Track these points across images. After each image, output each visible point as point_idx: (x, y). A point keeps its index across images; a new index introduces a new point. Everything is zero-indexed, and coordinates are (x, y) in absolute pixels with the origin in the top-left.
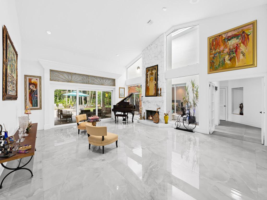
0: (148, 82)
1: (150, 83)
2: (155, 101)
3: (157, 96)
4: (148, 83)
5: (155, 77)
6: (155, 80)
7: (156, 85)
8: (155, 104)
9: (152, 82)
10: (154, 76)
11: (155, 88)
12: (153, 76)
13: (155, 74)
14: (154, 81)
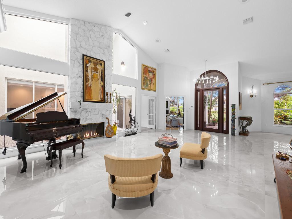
0: (89, 79)
1: (92, 81)
2: (99, 109)
3: (105, 102)
4: (88, 81)
5: (102, 76)
6: (102, 81)
7: (103, 87)
8: (100, 114)
9: (96, 81)
10: (100, 75)
11: (102, 91)
12: (98, 74)
13: (102, 72)
14: (100, 81)
